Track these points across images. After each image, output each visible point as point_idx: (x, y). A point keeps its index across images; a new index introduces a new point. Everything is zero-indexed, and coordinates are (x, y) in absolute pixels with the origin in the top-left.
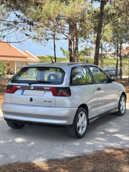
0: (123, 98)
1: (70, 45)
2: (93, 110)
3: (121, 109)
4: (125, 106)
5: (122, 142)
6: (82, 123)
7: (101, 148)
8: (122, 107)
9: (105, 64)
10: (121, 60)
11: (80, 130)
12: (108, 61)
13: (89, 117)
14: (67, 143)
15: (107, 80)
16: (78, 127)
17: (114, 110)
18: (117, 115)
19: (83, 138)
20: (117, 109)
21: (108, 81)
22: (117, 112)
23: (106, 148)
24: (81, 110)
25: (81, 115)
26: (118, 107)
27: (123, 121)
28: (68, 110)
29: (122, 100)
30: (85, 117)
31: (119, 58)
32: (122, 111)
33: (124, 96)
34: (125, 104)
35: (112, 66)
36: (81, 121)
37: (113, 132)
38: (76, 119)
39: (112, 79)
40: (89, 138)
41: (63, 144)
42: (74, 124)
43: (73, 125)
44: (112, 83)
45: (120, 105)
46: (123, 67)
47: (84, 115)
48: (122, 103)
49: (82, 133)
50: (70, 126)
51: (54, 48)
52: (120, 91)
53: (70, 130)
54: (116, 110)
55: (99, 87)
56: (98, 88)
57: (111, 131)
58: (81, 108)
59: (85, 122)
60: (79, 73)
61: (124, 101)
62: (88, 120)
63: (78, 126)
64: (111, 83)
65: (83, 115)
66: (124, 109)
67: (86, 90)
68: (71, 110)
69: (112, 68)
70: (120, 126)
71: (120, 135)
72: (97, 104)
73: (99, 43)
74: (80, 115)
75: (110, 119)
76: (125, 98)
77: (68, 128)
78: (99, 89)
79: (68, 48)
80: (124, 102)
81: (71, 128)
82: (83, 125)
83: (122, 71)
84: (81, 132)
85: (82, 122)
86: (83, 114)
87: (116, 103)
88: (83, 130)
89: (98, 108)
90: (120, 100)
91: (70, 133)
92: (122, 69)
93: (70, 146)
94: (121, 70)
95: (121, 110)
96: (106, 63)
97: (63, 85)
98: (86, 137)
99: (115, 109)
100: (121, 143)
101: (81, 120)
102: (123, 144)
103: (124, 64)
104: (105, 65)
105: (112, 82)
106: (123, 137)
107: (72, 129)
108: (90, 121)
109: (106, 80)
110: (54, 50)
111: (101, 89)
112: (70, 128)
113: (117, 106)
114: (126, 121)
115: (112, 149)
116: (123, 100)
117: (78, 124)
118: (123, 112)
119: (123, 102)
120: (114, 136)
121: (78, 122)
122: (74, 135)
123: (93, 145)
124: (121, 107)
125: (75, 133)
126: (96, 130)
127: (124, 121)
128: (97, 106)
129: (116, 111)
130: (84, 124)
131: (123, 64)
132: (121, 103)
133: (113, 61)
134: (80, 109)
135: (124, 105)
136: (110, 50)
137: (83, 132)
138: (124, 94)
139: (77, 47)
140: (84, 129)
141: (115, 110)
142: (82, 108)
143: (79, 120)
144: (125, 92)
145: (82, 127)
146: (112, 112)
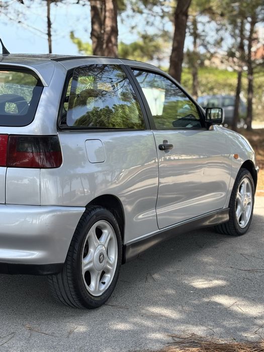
0: (246, 181)
1: (94, 20)
2: (140, 216)
3: (238, 213)
4: (250, 207)
5: (232, 322)
6: (101, 257)
7: (158, 341)
8: (243, 210)
9: (203, 85)
10: (251, 72)
11: (93, 283)
12: (212, 78)
13: (128, 240)
14: (44, 327)
15: (196, 120)
16: (83, 274)
17: (215, 217)
18: (225, 234)
19: (104, 307)
20: (225, 216)
21: (199, 123)
22: (225, 223)
23: (176, 343)
24: (97, 215)
25: (99, 233)
26: (229, 207)
27: (241, 252)
28: (50, 215)
29: (241, 187)
30: (111, 239)
31: (245, 68)
32: (240, 220)
33: (249, 175)
34: (250, 201)
35: (224, 93)
36: (97, 252)
37: (206, 289)
38: (79, 246)
39: (212, 118)
40: (121, 308)
41: (30, 329)
42: (69, 263)
43: (69, 267)
44: (212, 130)
45: (233, 202)
46: (257, 96)
47: (107, 233)
48: (243, 196)
49: (99, 291)
50: (57, 269)
51: (47, 32)
52: (236, 157)
53: (58, 284)
54: (222, 218)
55: (167, 141)
56: (162, 143)
57: (200, 283)
58: (98, 210)
59: (113, 257)
60: (103, 95)
61: (248, 191)
62: (123, 250)
63: (84, 269)
64: (208, 129)
65: (105, 232)
66: (248, 215)
67: (128, 149)
68: (58, 213)
69: (224, 98)
70: (231, 269)
71: (227, 297)
72: (155, 198)
73: (184, 18)
74: (92, 232)
75: (201, 247)
76: (252, 180)
77: (51, 275)
78: (165, 148)
79: (90, 30)
80: (248, 194)
81: (59, 276)
82: (103, 264)
83: (254, 107)
84: (95, 288)
85: (101, 254)
86: (105, 227)
87: (224, 194)
88: (104, 283)
89: (161, 211)
90: (237, 186)
91: (59, 293)
92: (254, 100)
93: (52, 335)
94: (250, 102)
95: (238, 219)
96: (208, 83)
97: (33, 128)
98: (115, 303)
99: (218, 213)
100: (229, 323)
101: (95, 249)
102: (236, 328)
103: (260, 87)
104: (202, 88)
105: (211, 128)
106: (237, 305)
107: (65, 278)
108: (130, 254)
109: (192, 120)
110: (47, 37)
111: (171, 146)
112: (56, 274)
113: (226, 206)
114: (252, 251)
115: (196, 346)
116: (244, 186)
117: (85, 261)
118: (243, 224)
119: (245, 193)
120: (208, 303)
121: (85, 255)
122: (71, 299)
123: (132, 331)
124: (239, 207)
125: (73, 293)
126: (151, 281)
127: (246, 252)
128: (157, 204)
129: (220, 222)
130: (108, 262)
131: (257, 87)
132: (238, 196)
133: (228, 78)
134: (93, 213)
135: (249, 204)
136: (219, 43)
137: (103, 288)
138: (248, 168)
139: (114, 25)
140: (109, 278)
141: (218, 219)
142: (102, 209)
143: (91, 250)
144: (253, 160)
145: (101, 272)
146: (207, 223)
